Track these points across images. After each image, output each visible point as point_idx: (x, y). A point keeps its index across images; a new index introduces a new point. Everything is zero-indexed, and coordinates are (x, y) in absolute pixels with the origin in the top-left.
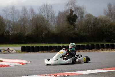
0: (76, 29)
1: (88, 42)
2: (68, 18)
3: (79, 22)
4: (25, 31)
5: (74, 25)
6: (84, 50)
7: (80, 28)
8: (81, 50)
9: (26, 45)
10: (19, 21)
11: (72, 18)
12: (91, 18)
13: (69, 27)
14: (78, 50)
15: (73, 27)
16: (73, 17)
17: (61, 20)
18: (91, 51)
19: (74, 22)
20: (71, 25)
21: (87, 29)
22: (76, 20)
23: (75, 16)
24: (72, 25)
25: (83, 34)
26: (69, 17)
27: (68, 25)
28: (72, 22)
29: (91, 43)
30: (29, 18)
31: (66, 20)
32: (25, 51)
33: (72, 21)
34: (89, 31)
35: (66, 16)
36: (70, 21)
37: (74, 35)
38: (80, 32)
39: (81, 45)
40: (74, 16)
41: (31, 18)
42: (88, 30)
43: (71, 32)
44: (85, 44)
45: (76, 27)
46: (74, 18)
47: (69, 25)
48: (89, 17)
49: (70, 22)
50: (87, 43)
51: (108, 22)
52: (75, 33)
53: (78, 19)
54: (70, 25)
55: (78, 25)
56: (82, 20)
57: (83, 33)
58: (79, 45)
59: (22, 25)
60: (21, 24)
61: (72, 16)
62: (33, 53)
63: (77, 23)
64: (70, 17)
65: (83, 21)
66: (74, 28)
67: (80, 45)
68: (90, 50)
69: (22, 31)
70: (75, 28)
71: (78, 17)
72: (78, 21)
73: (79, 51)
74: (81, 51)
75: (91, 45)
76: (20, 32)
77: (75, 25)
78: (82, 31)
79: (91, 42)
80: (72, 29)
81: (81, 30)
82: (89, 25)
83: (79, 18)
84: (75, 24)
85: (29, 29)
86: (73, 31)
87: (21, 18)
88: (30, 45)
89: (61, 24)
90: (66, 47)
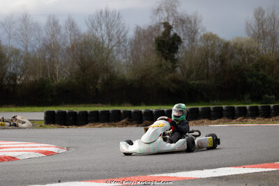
0: (178, 69)
1: (207, 101)
2: (158, 44)
3: (186, 53)
4: (53, 74)
5: (174, 61)
6: (197, 122)
7: (188, 67)
11: (168, 43)
12: (214, 43)
13: (161, 66)
15: (170, 65)
16: (171, 41)
17: (143, 48)
18: (214, 124)
19: (172, 54)
20: (166, 59)
21: (205, 71)
22: (177, 48)
23: (177, 39)
24: (169, 61)
25: (195, 82)
26: (162, 41)
27: (158, 59)
28: (168, 54)
29: (215, 105)
30: (64, 44)
31: (154, 48)
32: (54, 123)
33: (167, 52)
34: (209, 75)
35: (154, 39)
36: (164, 50)
37: (173, 85)
38: (188, 76)
39: (191, 109)
40: (173, 37)
41: (69, 44)
42: (208, 72)
43: (167, 78)
44: (200, 107)
45: (177, 65)
46: (174, 43)
47: (161, 60)
48: (209, 42)
49: (163, 52)
50: (205, 105)
51: (256, 52)
52: (174, 81)
53: (183, 47)
54: (164, 61)
55: (183, 60)
56: (192, 48)
57: (196, 80)
59: (47, 61)
60: (44, 59)
61: (167, 38)
62: (74, 127)
63: (180, 55)
64: (165, 42)
65: (196, 52)
66: (174, 67)
68: (213, 122)
69: (47, 76)
70: (176, 67)
71: (183, 41)
72: (182, 50)
75: (214, 108)
76: (41, 77)
77: (177, 59)
78: (192, 76)
79: (215, 102)
80: (169, 69)
81: (190, 72)
82: (209, 59)
83: (186, 43)
84: (176, 56)
85: (64, 69)
86: (170, 75)
87: (44, 44)
88: (66, 109)
89: (142, 57)
90: (154, 113)
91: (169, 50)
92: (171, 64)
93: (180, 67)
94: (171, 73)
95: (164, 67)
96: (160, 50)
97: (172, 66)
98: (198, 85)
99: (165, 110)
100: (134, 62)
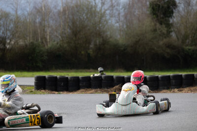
0: (173, 35)
2: (153, 8)
3: (182, 17)
4: (44, 38)
5: (169, 26)
6: (192, 88)
7: (183, 32)
8: (186, 87)
9: (46, 74)
10: (30, 14)
11: (163, 7)
13: (155, 30)
14: (177, 88)
15: (164, 30)
16: (166, 6)
17: (137, 12)
19: (167, 18)
20: (161, 24)
22: (172, 12)
23: (172, 4)
24: (164, 26)
25: (190, 48)
26: (156, 5)
27: (153, 24)
28: (163, 18)
30: (55, 7)
31: (148, 12)
32: (45, 89)
33: (162, 16)
35: (148, 3)
36: (159, 14)
37: (168, 50)
38: (183, 42)
39: (186, 76)
40: (168, 1)
41: (60, 8)
43: (161, 43)
44: (196, 73)
45: (172, 29)
46: (169, 7)
47: (155, 25)
49: (157, 16)
52: (169, 46)
53: (179, 11)
54: (158, 25)
55: (179, 25)
56: (188, 12)
57: (191, 46)
58: (181, 75)
59: (38, 25)
60: (35, 22)
61: (162, 2)
62: (65, 92)
63: (175, 19)
64: (159, 6)
65: (192, 16)
66: (169, 32)
67: (183, 74)
69: (37, 40)
70: (171, 31)
71: (179, 5)
72: (177, 14)
73: (181, 91)
74: (186, 89)
76: (31, 41)
77: (172, 24)
78: (187, 41)
80: (164, 34)
81: (186, 37)
83: (181, 7)
84: (171, 21)
85: (55, 33)
86: (165, 40)
87: (35, 7)
88: (58, 74)
89: (135, 21)
90: (148, 79)
91: (164, 14)
92: (166, 29)
93: (175, 33)
94: (165, 37)
95: (158, 32)
96: (154, 14)
97: (167, 31)
98: (193, 51)
99: (159, 76)
100: (127, 27)
